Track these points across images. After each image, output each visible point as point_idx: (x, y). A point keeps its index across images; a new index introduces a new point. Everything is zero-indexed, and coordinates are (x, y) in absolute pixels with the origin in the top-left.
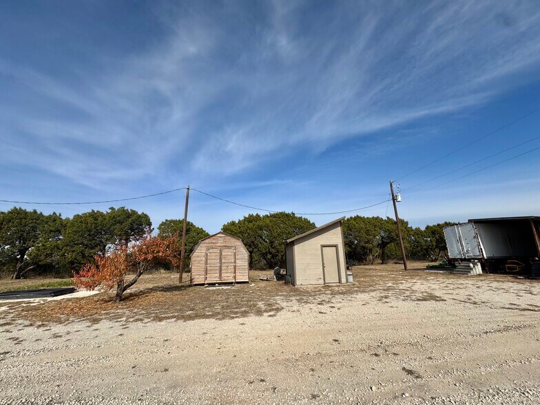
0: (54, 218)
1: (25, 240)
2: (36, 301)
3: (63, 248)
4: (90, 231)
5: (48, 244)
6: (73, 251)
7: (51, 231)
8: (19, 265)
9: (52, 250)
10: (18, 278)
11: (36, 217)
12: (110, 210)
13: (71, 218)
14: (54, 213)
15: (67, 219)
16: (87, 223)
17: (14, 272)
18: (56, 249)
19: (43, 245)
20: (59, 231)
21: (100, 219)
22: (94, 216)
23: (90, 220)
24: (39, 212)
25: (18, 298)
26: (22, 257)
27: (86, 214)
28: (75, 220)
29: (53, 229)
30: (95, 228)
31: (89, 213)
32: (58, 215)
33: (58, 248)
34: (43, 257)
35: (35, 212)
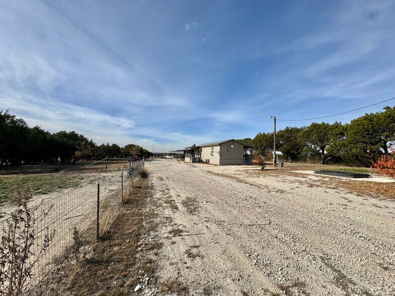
0: (337, 126)
1: (323, 142)
2: (344, 179)
3: (348, 145)
4: (368, 131)
5: (337, 143)
6: (357, 148)
7: (337, 134)
8: (322, 156)
9: (341, 147)
10: (324, 164)
11: (325, 127)
12: (385, 110)
13: (349, 123)
14: (336, 122)
15: (347, 125)
16: (364, 125)
17: (321, 160)
18: (343, 147)
19: (334, 144)
20: (343, 134)
21: (375, 120)
22: (369, 118)
23: (365, 122)
24: (326, 123)
25: (331, 175)
26: (323, 152)
27: (360, 118)
28: (353, 124)
29: (338, 133)
30: (372, 128)
31: (363, 117)
32: (339, 123)
33: (345, 146)
34: (336, 152)
35: (324, 124)
